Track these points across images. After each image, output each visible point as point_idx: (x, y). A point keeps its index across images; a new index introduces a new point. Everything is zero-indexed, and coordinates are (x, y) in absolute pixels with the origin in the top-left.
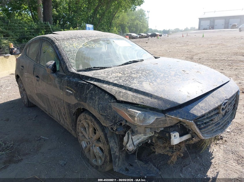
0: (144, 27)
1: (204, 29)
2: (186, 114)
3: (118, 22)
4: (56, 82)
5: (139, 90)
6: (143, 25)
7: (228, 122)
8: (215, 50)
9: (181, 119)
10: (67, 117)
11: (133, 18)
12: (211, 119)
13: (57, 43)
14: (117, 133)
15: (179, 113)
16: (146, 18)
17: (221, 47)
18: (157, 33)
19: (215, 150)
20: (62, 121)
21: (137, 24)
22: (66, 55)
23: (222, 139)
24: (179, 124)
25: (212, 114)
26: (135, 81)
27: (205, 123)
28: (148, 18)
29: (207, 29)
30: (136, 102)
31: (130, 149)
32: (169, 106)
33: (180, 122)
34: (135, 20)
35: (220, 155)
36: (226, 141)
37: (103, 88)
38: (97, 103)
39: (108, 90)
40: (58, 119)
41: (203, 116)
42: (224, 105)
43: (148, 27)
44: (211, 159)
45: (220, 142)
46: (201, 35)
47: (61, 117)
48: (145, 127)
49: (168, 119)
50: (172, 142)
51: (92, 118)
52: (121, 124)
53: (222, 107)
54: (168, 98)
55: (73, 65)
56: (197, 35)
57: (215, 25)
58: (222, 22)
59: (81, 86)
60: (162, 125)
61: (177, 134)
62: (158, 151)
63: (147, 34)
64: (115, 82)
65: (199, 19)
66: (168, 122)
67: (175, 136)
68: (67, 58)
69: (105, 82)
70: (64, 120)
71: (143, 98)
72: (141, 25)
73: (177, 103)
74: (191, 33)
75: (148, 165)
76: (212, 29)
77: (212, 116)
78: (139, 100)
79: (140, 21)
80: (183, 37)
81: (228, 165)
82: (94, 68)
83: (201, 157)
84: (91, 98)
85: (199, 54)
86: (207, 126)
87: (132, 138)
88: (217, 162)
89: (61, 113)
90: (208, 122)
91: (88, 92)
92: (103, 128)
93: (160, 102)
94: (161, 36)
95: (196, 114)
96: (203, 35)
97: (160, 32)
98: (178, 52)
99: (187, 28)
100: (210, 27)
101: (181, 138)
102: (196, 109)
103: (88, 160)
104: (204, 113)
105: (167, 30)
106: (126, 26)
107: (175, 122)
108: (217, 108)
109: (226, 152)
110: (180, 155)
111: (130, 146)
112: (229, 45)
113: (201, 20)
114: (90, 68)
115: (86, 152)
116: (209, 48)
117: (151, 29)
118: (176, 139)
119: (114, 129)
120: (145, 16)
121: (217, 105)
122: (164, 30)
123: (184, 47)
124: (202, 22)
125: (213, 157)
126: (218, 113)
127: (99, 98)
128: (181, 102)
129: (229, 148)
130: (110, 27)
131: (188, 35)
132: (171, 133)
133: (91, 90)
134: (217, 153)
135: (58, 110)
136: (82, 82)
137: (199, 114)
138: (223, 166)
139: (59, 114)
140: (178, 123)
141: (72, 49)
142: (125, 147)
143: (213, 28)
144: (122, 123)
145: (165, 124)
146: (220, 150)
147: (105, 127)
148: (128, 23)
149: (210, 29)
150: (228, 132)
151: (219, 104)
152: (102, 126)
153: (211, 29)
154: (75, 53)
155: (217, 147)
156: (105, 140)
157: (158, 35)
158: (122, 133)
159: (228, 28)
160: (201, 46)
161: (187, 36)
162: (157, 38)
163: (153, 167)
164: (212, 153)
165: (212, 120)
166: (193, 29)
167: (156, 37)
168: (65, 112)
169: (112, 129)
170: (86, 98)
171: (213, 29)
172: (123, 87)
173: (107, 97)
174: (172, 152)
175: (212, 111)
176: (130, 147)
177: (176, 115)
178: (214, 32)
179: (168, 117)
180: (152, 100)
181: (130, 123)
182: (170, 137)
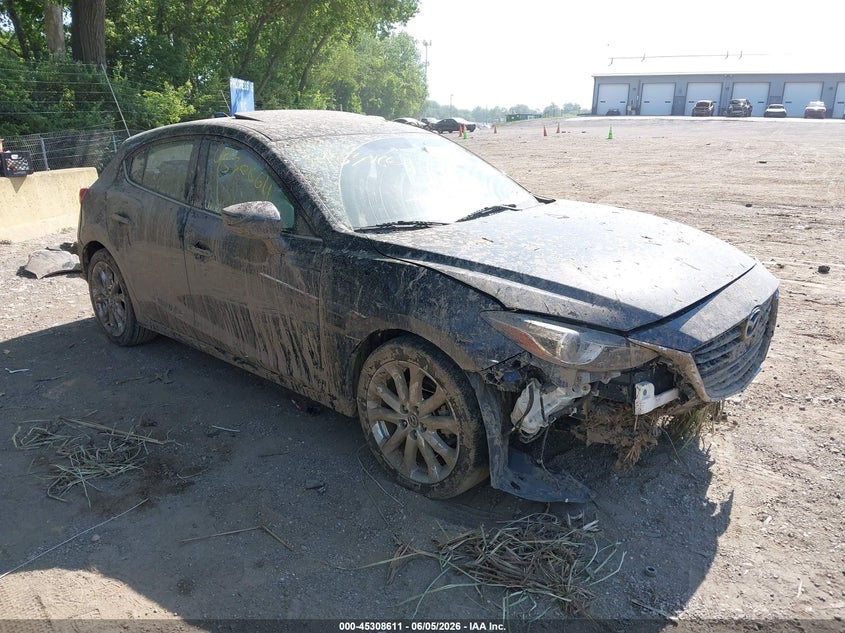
0: (412, 94)
1: (611, 113)
2: (676, 337)
3: (325, 74)
4: (289, 262)
5: (558, 284)
6: (409, 88)
7: (754, 365)
8: (655, 181)
9: (665, 349)
10: (324, 360)
11: (378, 61)
12: (724, 353)
13: (277, 149)
14: (501, 388)
15: (659, 334)
16: (420, 67)
17: (673, 174)
18: (459, 120)
19: (713, 443)
20: (298, 374)
21: (390, 83)
22: (313, 185)
23: (724, 418)
24: (655, 364)
25: (727, 340)
26: (537, 262)
27: (712, 362)
28: (427, 64)
29: (618, 114)
30: (556, 314)
31: (531, 429)
32: (636, 324)
33: (660, 356)
34: (384, 69)
35: (726, 455)
36: (735, 423)
37: (458, 278)
38: (444, 312)
39: (474, 284)
40: (283, 368)
41: (711, 343)
42: (753, 319)
43: (425, 94)
44: (709, 466)
45: (722, 426)
46: (604, 132)
47: (293, 361)
48: (579, 371)
49: (632, 349)
50: (637, 408)
51: (423, 354)
52: (517, 364)
53: (749, 323)
54: (632, 304)
55: (339, 213)
56: (592, 131)
57: (643, 100)
58: (667, 92)
59: (385, 270)
60: (619, 364)
61: (650, 388)
62: (595, 437)
63: (423, 120)
64: (487, 262)
65: (596, 78)
66: (633, 356)
67: (645, 392)
68: (319, 194)
69: (458, 263)
70: (307, 371)
71: (572, 304)
72: (404, 87)
73: (655, 315)
74: (570, 124)
75: (560, 477)
76: (634, 112)
77: (725, 345)
78: (562, 307)
79: (399, 75)
80: (545, 135)
81: (752, 474)
82: (400, 223)
83: (682, 459)
84: (424, 301)
85: (609, 193)
86: (715, 371)
87: (541, 400)
88: (724, 469)
89: (298, 350)
90: (717, 360)
91: (413, 285)
92: (462, 378)
93: (614, 313)
94: (471, 128)
95: (698, 337)
96: (610, 134)
97: (465, 114)
98: (541, 187)
99: (553, 106)
100: (629, 109)
101: (658, 397)
102: (695, 326)
103: (392, 475)
104: (714, 335)
105: (489, 109)
106: (353, 87)
107: (648, 356)
108: (738, 328)
109: (739, 446)
110: (649, 443)
111: (531, 421)
112: (694, 167)
113: (600, 81)
114: (389, 224)
115: (386, 452)
116: (638, 175)
117: (435, 105)
118: (647, 399)
119: (496, 377)
120: (417, 57)
121: (739, 319)
122: (478, 108)
123: (559, 171)
124: (605, 90)
125: (711, 460)
126: (738, 340)
127: (450, 302)
128: (664, 313)
129: (746, 439)
130: (300, 89)
131: (561, 130)
132: (637, 386)
133: (421, 281)
134: (720, 451)
135: (286, 340)
136: (387, 260)
137: (705, 338)
138: (740, 477)
139: (287, 354)
140: (651, 362)
141: (323, 169)
142: (520, 422)
143: (637, 111)
144: (522, 360)
145: (627, 360)
146: (725, 443)
147: (469, 373)
148: (359, 79)
149: (627, 113)
150: (736, 403)
151: (744, 316)
152: (461, 372)
153: (631, 114)
154: (336, 180)
155: (717, 437)
156: (465, 407)
157: (463, 125)
158: (513, 389)
159: (683, 114)
160: (610, 169)
161: (558, 132)
162: (461, 136)
163: (575, 481)
164: (709, 450)
165: (725, 356)
166: (571, 109)
167: (456, 134)
168: (319, 348)
169: (491, 376)
170: (407, 303)
171: (638, 114)
172: (513, 276)
173: (473, 297)
174: (631, 435)
175: (727, 333)
176: (532, 424)
177: (652, 340)
178: (641, 124)
179: (635, 345)
180: (595, 306)
181: (540, 360)
182: (633, 396)
